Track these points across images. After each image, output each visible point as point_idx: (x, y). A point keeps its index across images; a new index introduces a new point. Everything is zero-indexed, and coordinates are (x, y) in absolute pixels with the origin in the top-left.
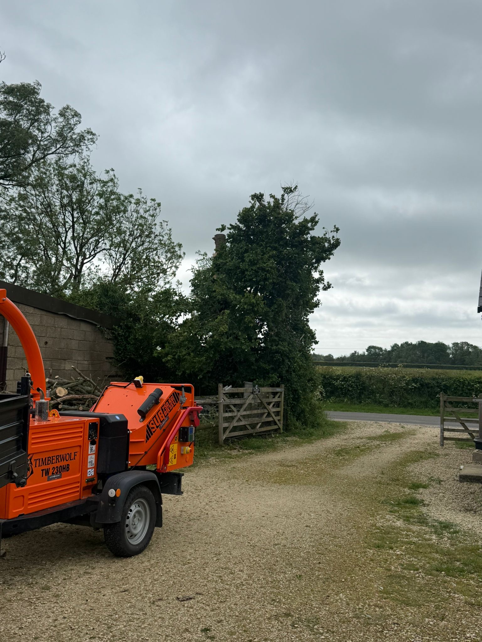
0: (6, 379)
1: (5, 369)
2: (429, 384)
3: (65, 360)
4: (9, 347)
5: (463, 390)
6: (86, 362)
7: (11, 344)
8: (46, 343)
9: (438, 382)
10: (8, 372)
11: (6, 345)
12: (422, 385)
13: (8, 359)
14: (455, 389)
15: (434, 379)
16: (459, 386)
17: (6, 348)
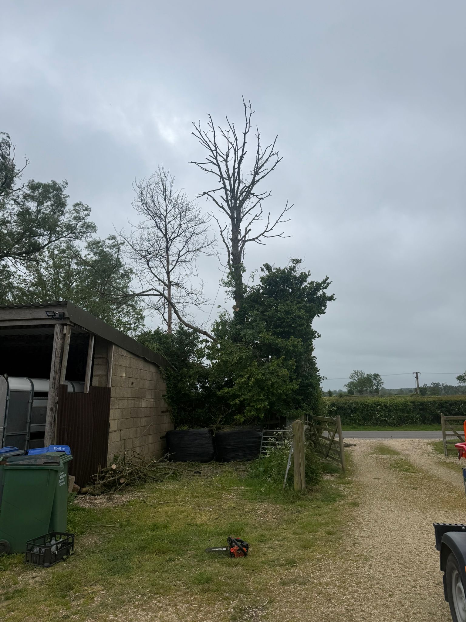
0: (110, 419)
1: (109, 410)
2: (343, 407)
3: (141, 398)
4: (112, 388)
5: (367, 411)
6: (152, 400)
7: (113, 385)
8: (133, 383)
9: (349, 406)
10: (111, 412)
11: (110, 387)
12: (338, 408)
13: (111, 399)
14: (362, 410)
15: (346, 404)
16: (365, 408)
17: (109, 389)
